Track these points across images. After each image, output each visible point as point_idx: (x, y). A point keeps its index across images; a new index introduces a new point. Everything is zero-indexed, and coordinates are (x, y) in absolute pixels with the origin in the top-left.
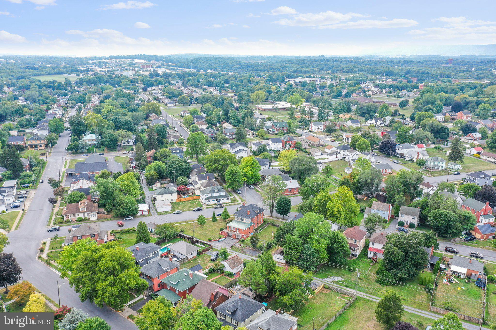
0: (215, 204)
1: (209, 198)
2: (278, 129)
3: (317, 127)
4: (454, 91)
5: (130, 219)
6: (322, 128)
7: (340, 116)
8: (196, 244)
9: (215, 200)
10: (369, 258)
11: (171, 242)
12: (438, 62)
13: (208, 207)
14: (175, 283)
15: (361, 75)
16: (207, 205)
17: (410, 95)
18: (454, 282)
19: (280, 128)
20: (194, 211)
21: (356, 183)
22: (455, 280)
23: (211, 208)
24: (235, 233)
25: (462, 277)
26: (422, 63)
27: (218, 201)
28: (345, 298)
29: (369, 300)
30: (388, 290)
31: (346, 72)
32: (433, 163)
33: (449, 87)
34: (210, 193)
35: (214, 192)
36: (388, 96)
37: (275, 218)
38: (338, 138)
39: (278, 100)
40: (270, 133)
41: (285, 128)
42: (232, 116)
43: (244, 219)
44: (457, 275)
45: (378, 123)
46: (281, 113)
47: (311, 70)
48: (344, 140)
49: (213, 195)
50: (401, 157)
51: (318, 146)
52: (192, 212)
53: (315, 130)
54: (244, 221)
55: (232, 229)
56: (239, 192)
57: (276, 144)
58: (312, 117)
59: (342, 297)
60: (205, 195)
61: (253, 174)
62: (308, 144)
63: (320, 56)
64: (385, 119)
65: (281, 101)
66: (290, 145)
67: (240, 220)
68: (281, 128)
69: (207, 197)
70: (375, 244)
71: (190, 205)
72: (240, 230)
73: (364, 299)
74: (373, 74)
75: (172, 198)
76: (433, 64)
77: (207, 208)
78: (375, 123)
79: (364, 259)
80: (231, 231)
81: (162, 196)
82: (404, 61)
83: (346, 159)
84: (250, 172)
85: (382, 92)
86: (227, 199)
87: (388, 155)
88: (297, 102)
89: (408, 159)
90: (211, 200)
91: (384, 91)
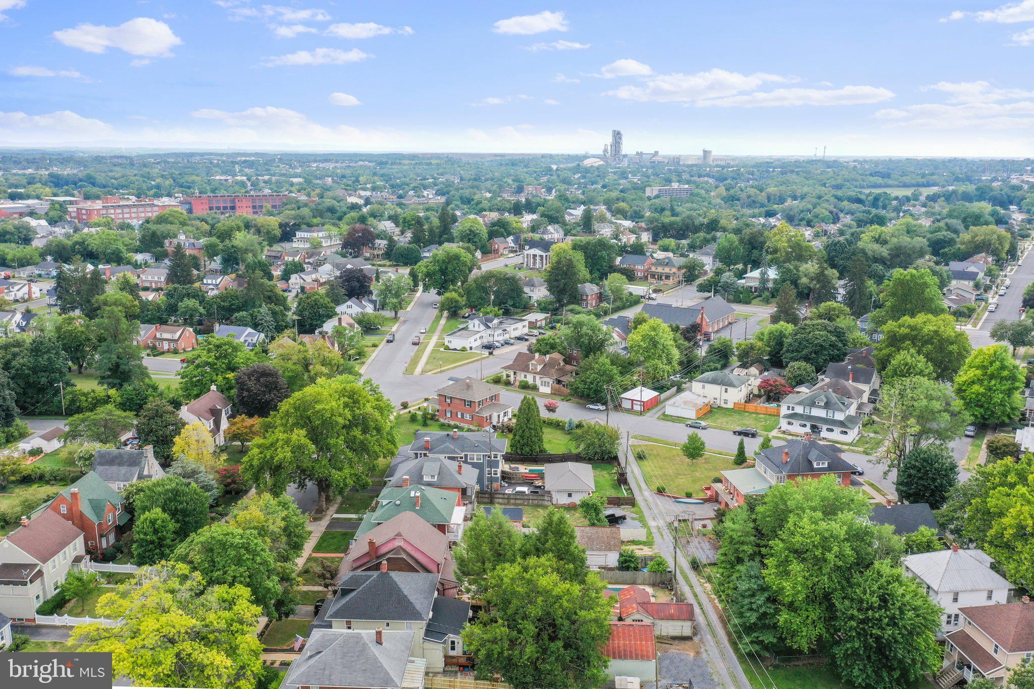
5: (596, 408)
9: (808, 425)
27: (816, 431)
34: (801, 403)
35: (813, 404)
49: (807, 411)
60: (786, 407)
77: (774, 437)
90: (797, 423)
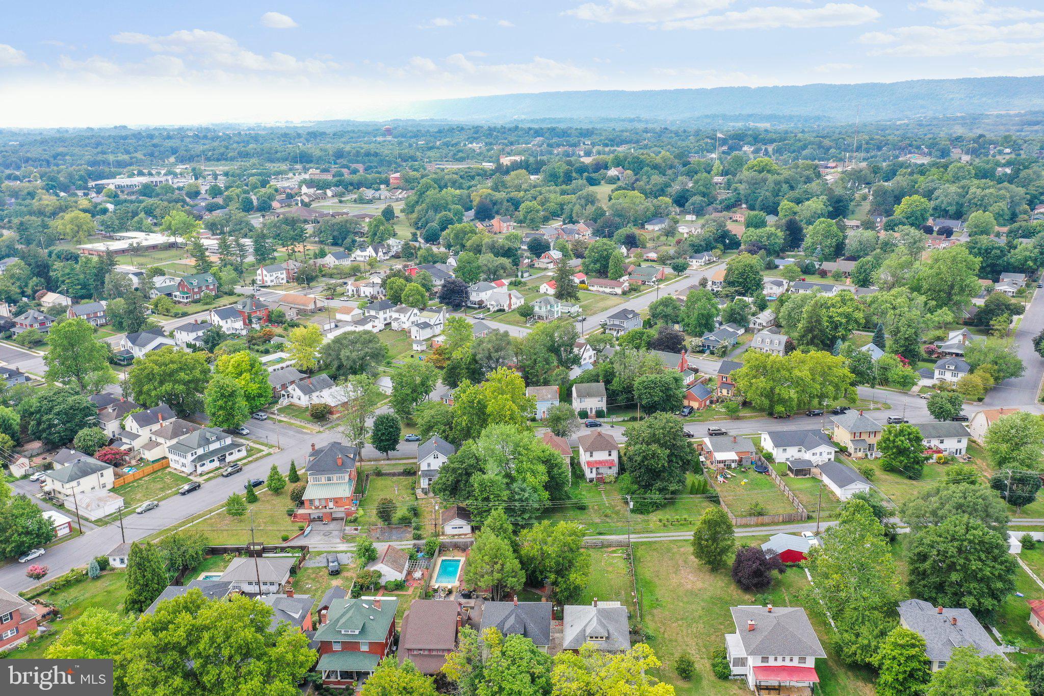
0: (217, 469)
1: (201, 458)
2: (196, 290)
3: (275, 276)
4: (457, 184)
5: (36, 555)
6: (284, 276)
7: (296, 249)
8: (264, 555)
9: (215, 458)
10: (591, 481)
11: (203, 571)
12: (368, 133)
13: (205, 477)
14: (357, 632)
15: (255, 165)
16: (201, 475)
17: (382, 197)
18: (729, 476)
19: (200, 288)
20: (184, 494)
21: (470, 363)
22: (729, 473)
23: (214, 477)
24: (328, 510)
25: (733, 465)
26: (342, 136)
27: (222, 459)
28: (614, 552)
29: (650, 542)
30: (661, 517)
31: (214, 160)
32: (544, 309)
33: (447, 177)
34: (199, 446)
35: (208, 442)
36: (341, 202)
37: (370, 461)
38: (335, 290)
39: (119, 230)
40: (179, 302)
41: (211, 287)
42: (63, 276)
43: (335, 477)
44: (727, 465)
45: (380, 254)
46: (156, 256)
47: (131, 158)
48: (350, 293)
49: (206, 449)
50: (479, 308)
51: (313, 312)
52: (179, 497)
53: (272, 281)
54: (335, 481)
55: (317, 503)
56: (244, 432)
57: (229, 321)
58: (243, 256)
59: (611, 552)
60: (189, 455)
61: (260, 388)
62: (294, 311)
63: (116, 127)
64: (389, 245)
65: (127, 230)
66: (260, 319)
67: (323, 481)
68: (204, 288)
69: (195, 456)
70: (594, 453)
71: (159, 485)
72: (337, 501)
73: (642, 544)
74: (271, 160)
75: (102, 480)
76: (359, 137)
77: (207, 480)
78: (374, 255)
79: (582, 485)
80: (317, 508)
81: (79, 484)
82: (309, 134)
83: (395, 325)
84: (251, 385)
85: (326, 194)
86: (239, 451)
87: (457, 307)
88: (185, 229)
89: (496, 309)
90: (207, 462)
91: (329, 193)
